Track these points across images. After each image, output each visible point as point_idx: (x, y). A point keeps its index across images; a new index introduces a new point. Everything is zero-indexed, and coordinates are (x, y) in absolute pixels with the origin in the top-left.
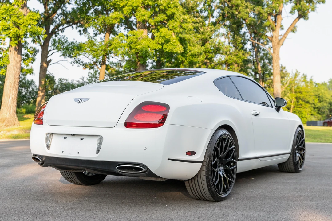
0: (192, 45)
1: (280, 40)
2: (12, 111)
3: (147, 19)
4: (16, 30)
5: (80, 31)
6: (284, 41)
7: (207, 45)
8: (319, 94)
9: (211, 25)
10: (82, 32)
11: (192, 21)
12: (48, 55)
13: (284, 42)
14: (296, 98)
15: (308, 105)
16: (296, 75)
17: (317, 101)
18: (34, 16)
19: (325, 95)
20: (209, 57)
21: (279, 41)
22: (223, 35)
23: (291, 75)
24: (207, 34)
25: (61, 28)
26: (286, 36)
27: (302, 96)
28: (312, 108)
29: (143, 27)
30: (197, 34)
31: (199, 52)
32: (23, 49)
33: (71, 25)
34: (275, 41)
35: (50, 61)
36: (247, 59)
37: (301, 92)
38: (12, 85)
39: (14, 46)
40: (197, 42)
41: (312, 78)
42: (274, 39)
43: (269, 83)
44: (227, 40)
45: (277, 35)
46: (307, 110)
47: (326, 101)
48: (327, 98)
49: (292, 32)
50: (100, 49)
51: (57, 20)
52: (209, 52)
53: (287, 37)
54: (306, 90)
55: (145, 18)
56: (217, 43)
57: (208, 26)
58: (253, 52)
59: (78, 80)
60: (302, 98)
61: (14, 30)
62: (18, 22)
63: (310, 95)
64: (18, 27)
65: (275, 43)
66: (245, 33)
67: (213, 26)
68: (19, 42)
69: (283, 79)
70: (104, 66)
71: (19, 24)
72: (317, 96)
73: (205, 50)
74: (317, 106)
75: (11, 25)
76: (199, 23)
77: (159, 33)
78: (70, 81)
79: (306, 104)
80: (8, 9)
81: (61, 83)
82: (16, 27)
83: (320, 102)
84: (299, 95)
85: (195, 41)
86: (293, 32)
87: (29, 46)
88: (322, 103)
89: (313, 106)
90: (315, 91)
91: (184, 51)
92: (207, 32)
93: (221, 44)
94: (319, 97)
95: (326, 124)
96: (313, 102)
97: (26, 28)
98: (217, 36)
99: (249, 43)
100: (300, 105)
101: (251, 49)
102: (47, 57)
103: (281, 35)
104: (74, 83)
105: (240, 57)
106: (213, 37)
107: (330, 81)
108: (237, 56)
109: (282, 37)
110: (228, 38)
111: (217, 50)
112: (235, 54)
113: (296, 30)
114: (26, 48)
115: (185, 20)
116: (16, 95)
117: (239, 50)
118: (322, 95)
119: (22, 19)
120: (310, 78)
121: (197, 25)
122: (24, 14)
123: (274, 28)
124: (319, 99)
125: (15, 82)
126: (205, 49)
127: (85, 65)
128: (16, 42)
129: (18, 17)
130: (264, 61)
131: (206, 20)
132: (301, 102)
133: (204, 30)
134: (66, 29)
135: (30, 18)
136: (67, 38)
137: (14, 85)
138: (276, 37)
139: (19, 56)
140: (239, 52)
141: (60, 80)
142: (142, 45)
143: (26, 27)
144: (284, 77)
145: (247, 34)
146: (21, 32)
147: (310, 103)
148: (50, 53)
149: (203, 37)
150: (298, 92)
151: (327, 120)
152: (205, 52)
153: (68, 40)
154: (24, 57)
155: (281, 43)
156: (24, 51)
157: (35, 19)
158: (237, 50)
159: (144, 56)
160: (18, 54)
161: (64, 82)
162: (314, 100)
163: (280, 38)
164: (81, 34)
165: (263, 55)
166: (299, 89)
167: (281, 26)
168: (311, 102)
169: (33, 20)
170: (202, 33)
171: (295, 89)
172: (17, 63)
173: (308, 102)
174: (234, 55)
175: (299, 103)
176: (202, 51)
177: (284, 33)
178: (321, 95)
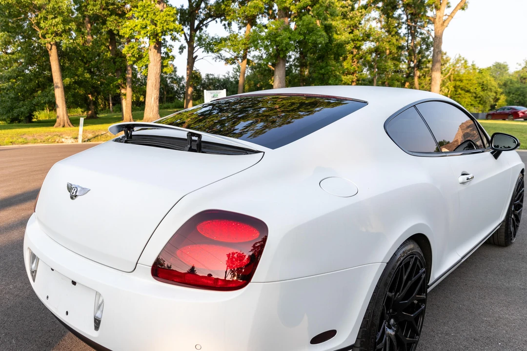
0: (339, 33)
1: (445, 20)
2: (155, 111)
3: (288, 6)
4: (153, 28)
5: (224, 25)
6: (449, 21)
7: (356, 32)
8: (483, 82)
9: (361, 9)
10: (227, 26)
11: (340, 5)
12: (194, 51)
13: (450, 23)
14: (455, 87)
15: (468, 94)
16: (458, 61)
17: (479, 89)
18: (170, 11)
19: (490, 83)
20: (358, 45)
21: (444, 22)
22: (374, 19)
23: (452, 61)
24: (357, 19)
25: (205, 22)
26: (452, 15)
27: (461, 84)
28: (473, 98)
29: (284, 15)
30: (345, 20)
31: (346, 40)
32: (162, 49)
33: (214, 19)
34: (439, 22)
35: (196, 57)
36: (401, 45)
37: (461, 81)
38: (154, 85)
39: (153, 45)
40: (344, 30)
41: (474, 63)
42: (437, 20)
43: (426, 72)
44: (379, 25)
45: (441, 15)
46: (466, 100)
47: (491, 89)
48: (493, 86)
49: (461, 10)
50: (241, 42)
51: (202, 15)
52: (358, 40)
53: (454, 17)
54: (467, 78)
55: (285, 5)
56: (367, 29)
57: (358, 10)
58: (408, 37)
59: (224, 75)
60: (461, 87)
61: (151, 27)
62: (155, 19)
63: (473, 84)
64: (156, 25)
65: (438, 24)
66: (400, 15)
67: (363, 10)
68: (157, 40)
69: (443, 67)
70: (245, 61)
71: (156, 21)
72: (480, 83)
73: (353, 38)
74: (478, 96)
75: (149, 22)
76: (347, 7)
77: (301, 22)
78: (216, 76)
79: (466, 93)
80: (144, 6)
81: (208, 78)
82: (153, 25)
83: (483, 90)
84: (458, 83)
85: (343, 29)
86: (463, 9)
87: (168, 44)
88: (486, 91)
89: (474, 95)
90: (478, 78)
91: (329, 40)
92: (357, 17)
93: (372, 30)
94: (483, 85)
95: (489, 117)
96: (475, 91)
97: (162, 25)
98: (368, 20)
99: (404, 26)
100: (458, 94)
101: (406, 34)
102: (193, 53)
103: (446, 15)
104: (220, 77)
105: (393, 44)
106: (363, 22)
107: (495, 64)
108: (390, 43)
109: (447, 17)
110: (380, 21)
111: (367, 36)
112: (387, 40)
113: (467, 6)
114: (165, 46)
115: (331, 4)
116: (158, 95)
117: (392, 36)
118: (487, 82)
119: (159, 15)
120: (472, 63)
121: (346, 9)
122: (160, 9)
123: (439, 6)
124: (482, 88)
125: (156, 82)
126: (353, 36)
127: (227, 61)
128: (154, 40)
129: (154, 14)
130: (421, 47)
131: (355, 4)
132: (460, 91)
133: (354, 15)
134: (209, 23)
135: (166, 13)
136: (208, 34)
137: (155, 85)
138: (440, 18)
139: (159, 54)
140: (392, 38)
141: (208, 75)
142: (282, 37)
143: (162, 23)
144: (444, 65)
145: (402, 16)
146: (159, 30)
147: (470, 92)
148: (196, 49)
149: (352, 22)
150: (458, 80)
151: (491, 112)
152: (353, 40)
153: (209, 35)
154: (164, 55)
155: (445, 24)
156: (163, 50)
157: (171, 14)
158: (390, 36)
159: (284, 49)
160: (158, 52)
161: (211, 77)
162: (476, 89)
163: (444, 18)
164: (225, 28)
165: (420, 39)
166: (459, 76)
167: (448, 3)
168: (472, 91)
169: (169, 15)
170: (351, 19)
171: (453, 77)
172: (157, 62)
173: (468, 91)
174: (386, 42)
175: (458, 93)
176: (350, 39)
177: (451, 12)
178: (485, 82)
